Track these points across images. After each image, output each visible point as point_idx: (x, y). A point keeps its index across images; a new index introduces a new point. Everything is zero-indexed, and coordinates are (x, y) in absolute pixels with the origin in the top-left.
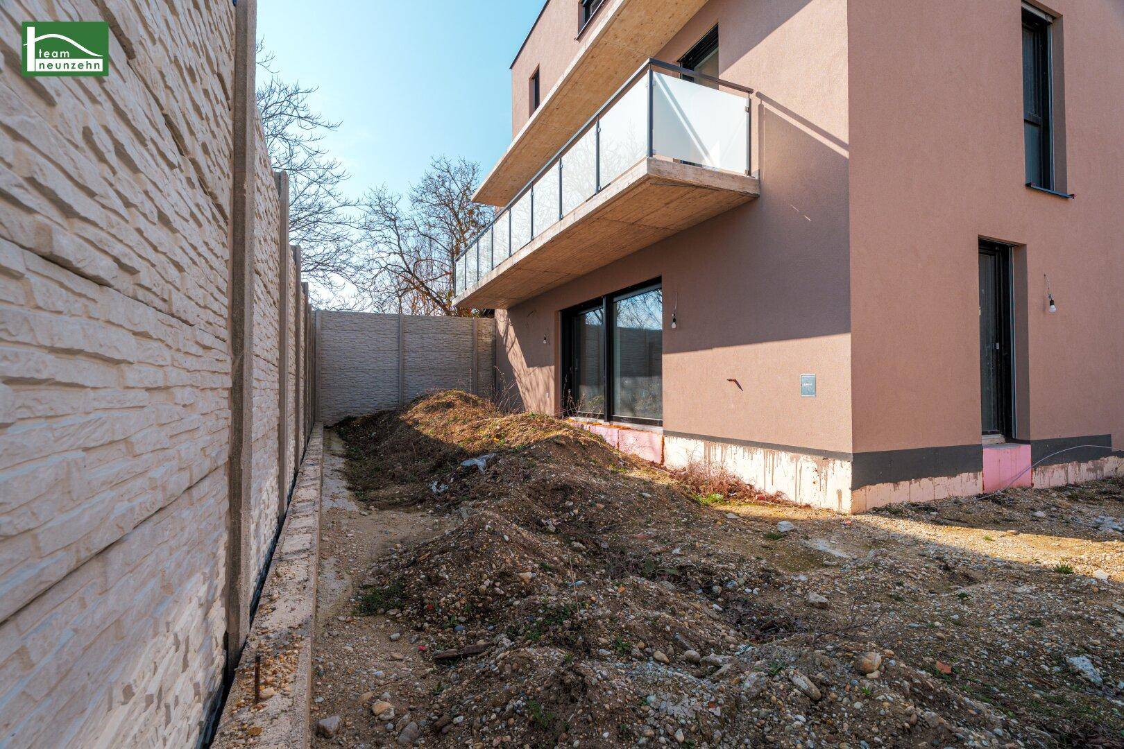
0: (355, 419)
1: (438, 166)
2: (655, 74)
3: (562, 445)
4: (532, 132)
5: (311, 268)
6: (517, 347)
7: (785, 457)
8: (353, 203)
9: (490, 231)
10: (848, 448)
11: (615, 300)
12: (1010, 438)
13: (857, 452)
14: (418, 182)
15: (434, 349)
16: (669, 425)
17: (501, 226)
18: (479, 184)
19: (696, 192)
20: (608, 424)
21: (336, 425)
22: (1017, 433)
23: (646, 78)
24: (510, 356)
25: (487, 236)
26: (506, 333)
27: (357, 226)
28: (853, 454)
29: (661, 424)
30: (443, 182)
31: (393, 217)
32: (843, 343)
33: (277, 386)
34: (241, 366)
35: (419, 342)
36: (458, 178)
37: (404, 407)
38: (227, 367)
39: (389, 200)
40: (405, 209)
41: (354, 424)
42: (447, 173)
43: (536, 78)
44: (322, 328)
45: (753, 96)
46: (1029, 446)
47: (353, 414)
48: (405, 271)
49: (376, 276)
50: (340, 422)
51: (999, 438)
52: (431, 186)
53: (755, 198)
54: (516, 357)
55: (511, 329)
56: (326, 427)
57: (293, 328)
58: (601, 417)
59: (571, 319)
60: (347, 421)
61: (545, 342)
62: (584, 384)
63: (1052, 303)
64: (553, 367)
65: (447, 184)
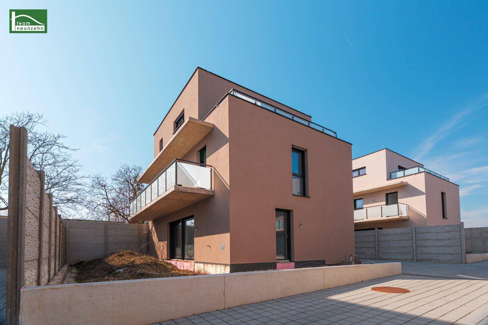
0: (84, 262)
1: (123, 167)
2: (178, 163)
3: (150, 265)
4: (156, 163)
5: (65, 202)
6: (155, 234)
7: (219, 266)
8: (87, 176)
9: (140, 196)
10: (229, 263)
11: (185, 220)
12: (291, 261)
13: (232, 263)
14: (115, 172)
15: (121, 236)
16: (195, 260)
17: (148, 190)
18: (141, 175)
19: (193, 194)
20: (183, 260)
21: (75, 264)
22: (292, 260)
23: (175, 164)
24: (153, 237)
25: (144, 193)
26: (152, 229)
27: (88, 186)
28: (231, 265)
29: (193, 260)
30: (127, 173)
31: (104, 185)
32: (228, 235)
33: (48, 248)
34: (41, 243)
35: (115, 233)
36: (133, 171)
37: (107, 256)
38: (38, 243)
39: (102, 179)
40: (109, 182)
41: (84, 264)
42: (127, 170)
43: (161, 141)
44: (69, 228)
45: (212, 168)
46: (294, 263)
47: (84, 260)
48: (109, 205)
49: (95, 208)
50: (77, 263)
51: (288, 261)
52: (120, 174)
53: (213, 196)
54: (155, 238)
55: (153, 228)
56: (70, 266)
57: (54, 231)
58: (180, 258)
59: (173, 226)
60: (81, 263)
61: (163, 233)
62: (177, 247)
63: (301, 225)
64: (166, 242)
65: (128, 174)
